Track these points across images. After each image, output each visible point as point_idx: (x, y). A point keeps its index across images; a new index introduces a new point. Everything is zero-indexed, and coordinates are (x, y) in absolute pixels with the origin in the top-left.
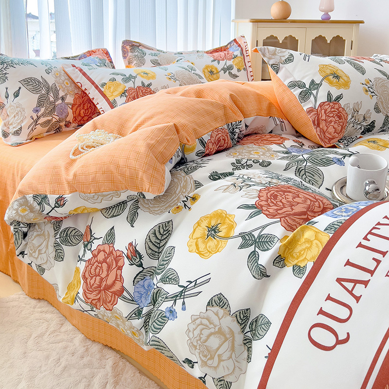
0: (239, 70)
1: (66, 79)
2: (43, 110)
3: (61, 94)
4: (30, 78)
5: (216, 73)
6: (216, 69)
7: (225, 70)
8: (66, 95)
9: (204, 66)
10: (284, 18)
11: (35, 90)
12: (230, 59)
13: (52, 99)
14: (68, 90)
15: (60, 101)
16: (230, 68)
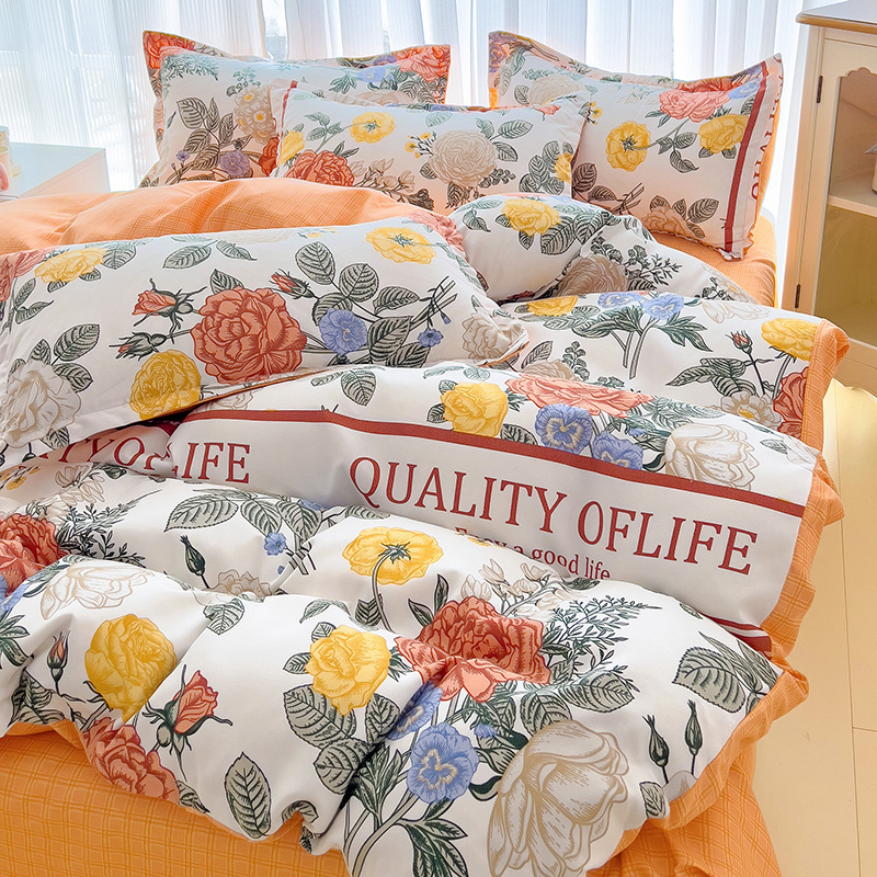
0: (705, 152)
1: (262, 109)
2: (192, 157)
3: (238, 134)
4: (193, 100)
5: (639, 148)
6: (646, 137)
7: (664, 144)
8: (249, 138)
9: (618, 124)
11: (191, 122)
12: (698, 118)
13: (214, 141)
14: (255, 130)
15: (232, 148)
16: (684, 141)
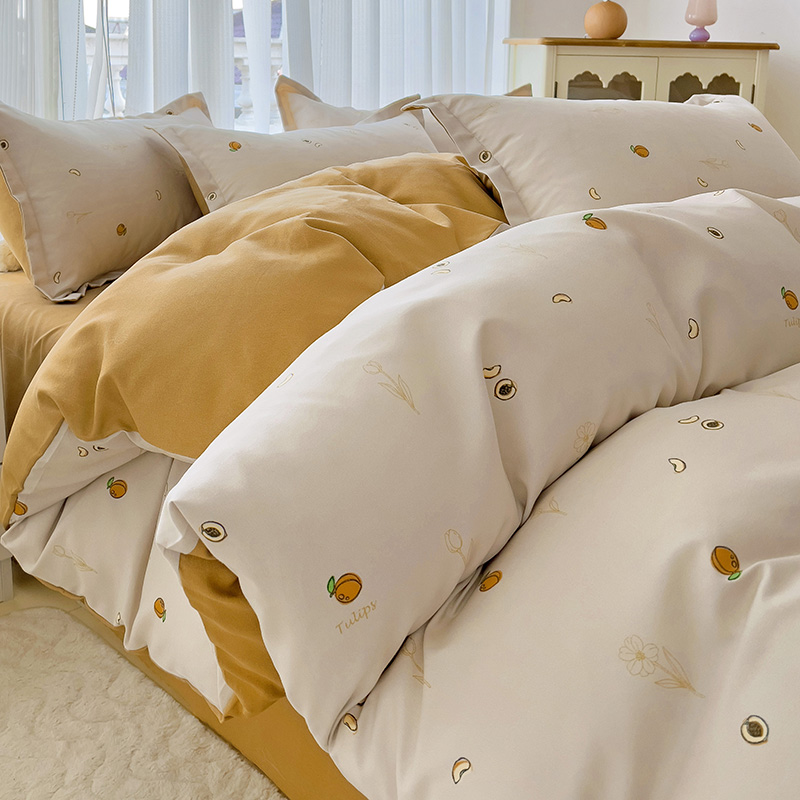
10: (611, 37)
